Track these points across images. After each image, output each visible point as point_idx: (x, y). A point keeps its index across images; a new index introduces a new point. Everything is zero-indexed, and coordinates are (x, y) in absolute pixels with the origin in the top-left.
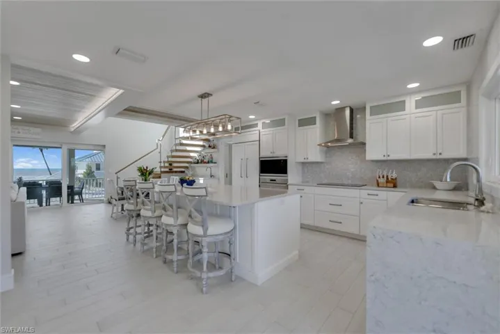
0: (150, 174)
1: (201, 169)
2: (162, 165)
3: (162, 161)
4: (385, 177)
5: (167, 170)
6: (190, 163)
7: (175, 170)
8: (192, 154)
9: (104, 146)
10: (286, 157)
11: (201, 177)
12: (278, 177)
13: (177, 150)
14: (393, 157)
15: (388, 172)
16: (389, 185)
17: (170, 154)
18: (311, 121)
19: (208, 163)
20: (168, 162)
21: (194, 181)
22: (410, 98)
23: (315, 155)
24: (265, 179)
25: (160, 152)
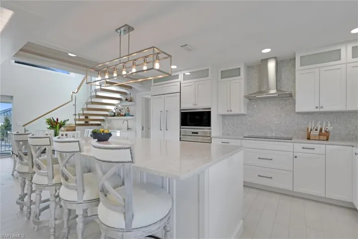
0: (60, 126)
1: (117, 122)
2: (77, 117)
3: (77, 113)
4: (319, 129)
5: (83, 122)
6: (107, 115)
7: (91, 122)
8: (108, 107)
9: (12, 97)
10: (210, 109)
11: (118, 130)
12: (201, 130)
13: (92, 103)
14: (326, 108)
15: (322, 124)
16: (322, 137)
17: (85, 107)
18: (235, 72)
19: (125, 115)
20: (83, 114)
21: (110, 135)
22: (346, 47)
23: (239, 107)
24: (186, 131)
25: (75, 105)
